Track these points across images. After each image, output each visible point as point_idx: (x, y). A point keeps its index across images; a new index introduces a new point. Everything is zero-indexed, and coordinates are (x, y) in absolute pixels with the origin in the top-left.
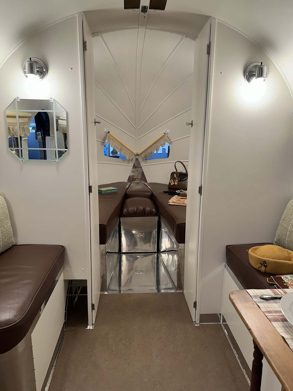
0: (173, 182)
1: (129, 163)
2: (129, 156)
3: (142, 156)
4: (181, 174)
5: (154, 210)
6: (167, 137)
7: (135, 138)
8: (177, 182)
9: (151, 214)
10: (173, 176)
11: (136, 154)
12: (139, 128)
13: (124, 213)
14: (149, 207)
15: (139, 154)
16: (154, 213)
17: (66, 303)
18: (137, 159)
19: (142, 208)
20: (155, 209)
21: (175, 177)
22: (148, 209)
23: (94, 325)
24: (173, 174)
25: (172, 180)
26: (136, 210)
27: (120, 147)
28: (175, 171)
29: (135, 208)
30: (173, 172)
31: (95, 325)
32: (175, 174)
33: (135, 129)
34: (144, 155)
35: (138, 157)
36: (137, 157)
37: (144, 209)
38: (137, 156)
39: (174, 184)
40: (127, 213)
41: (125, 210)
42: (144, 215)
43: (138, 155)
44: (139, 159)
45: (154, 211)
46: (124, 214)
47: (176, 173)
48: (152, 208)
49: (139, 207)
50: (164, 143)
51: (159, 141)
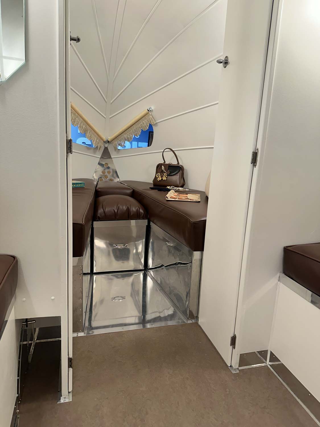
0: (160, 177)
1: (95, 153)
2: (96, 141)
3: (114, 143)
4: (170, 166)
5: (141, 211)
6: (152, 115)
7: (105, 117)
8: (165, 177)
9: (137, 216)
10: (160, 168)
11: (105, 140)
12: (111, 102)
13: (99, 215)
14: (135, 207)
15: (109, 140)
16: (142, 215)
17: (19, 361)
18: (106, 148)
19: (125, 208)
20: (143, 209)
21: (162, 171)
22: (134, 209)
23: (71, 394)
24: (159, 166)
25: (159, 174)
26: (116, 211)
27: (84, 126)
28: (162, 162)
29: (115, 207)
30: (159, 164)
31: (74, 393)
32: (163, 166)
33: (106, 103)
34: (116, 142)
35: (108, 146)
36: (106, 145)
37: (128, 210)
38: (106, 143)
39: (162, 179)
40: (103, 215)
41: (100, 211)
42: (128, 217)
43: (108, 142)
44: (108, 148)
45: (142, 213)
46: (99, 217)
47: (164, 164)
48: (139, 208)
49: (121, 207)
50: (147, 125)
51: (140, 121)
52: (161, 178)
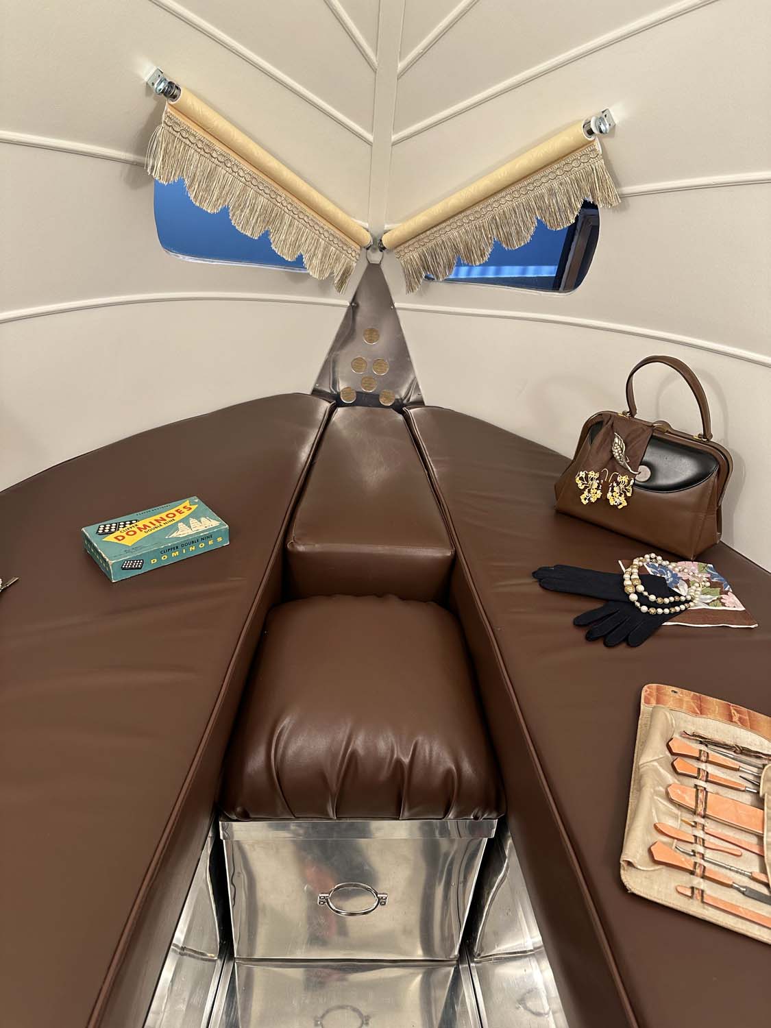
0: (595, 485)
1: (323, 289)
2: (324, 255)
3: (407, 257)
5: (470, 771)
6: (605, 155)
8: (623, 492)
10: (601, 444)
11: (368, 239)
12: (401, 66)
15: (386, 240)
18: (374, 270)
21: (613, 457)
25: (592, 472)
28: (621, 407)
30: (604, 413)
32: (623, 433)
33: (375, 71)
34: (416, 255)
35: (382, 259)
36: (376, 257)
37: (399, 778)
38: (374, 251)
39: (603, 500)
43: (383, 249)
44: (384, 268)
47: (628, 421)
50: (570, 204)
51: (537, 177)
52: (599, 494)
